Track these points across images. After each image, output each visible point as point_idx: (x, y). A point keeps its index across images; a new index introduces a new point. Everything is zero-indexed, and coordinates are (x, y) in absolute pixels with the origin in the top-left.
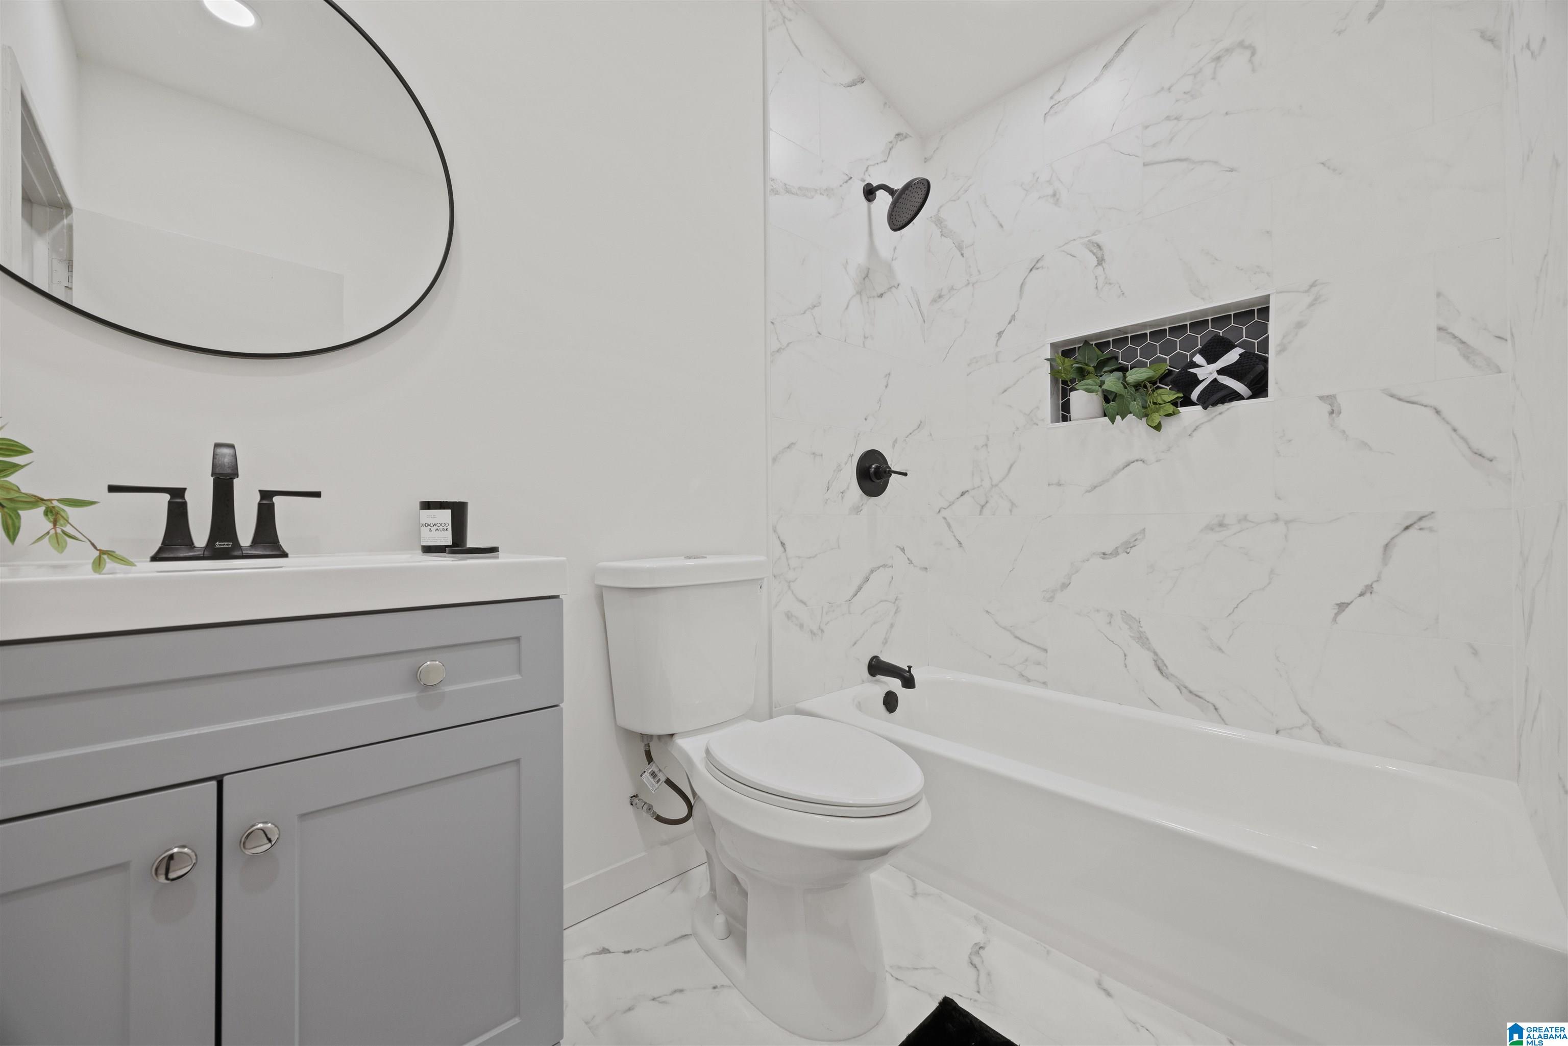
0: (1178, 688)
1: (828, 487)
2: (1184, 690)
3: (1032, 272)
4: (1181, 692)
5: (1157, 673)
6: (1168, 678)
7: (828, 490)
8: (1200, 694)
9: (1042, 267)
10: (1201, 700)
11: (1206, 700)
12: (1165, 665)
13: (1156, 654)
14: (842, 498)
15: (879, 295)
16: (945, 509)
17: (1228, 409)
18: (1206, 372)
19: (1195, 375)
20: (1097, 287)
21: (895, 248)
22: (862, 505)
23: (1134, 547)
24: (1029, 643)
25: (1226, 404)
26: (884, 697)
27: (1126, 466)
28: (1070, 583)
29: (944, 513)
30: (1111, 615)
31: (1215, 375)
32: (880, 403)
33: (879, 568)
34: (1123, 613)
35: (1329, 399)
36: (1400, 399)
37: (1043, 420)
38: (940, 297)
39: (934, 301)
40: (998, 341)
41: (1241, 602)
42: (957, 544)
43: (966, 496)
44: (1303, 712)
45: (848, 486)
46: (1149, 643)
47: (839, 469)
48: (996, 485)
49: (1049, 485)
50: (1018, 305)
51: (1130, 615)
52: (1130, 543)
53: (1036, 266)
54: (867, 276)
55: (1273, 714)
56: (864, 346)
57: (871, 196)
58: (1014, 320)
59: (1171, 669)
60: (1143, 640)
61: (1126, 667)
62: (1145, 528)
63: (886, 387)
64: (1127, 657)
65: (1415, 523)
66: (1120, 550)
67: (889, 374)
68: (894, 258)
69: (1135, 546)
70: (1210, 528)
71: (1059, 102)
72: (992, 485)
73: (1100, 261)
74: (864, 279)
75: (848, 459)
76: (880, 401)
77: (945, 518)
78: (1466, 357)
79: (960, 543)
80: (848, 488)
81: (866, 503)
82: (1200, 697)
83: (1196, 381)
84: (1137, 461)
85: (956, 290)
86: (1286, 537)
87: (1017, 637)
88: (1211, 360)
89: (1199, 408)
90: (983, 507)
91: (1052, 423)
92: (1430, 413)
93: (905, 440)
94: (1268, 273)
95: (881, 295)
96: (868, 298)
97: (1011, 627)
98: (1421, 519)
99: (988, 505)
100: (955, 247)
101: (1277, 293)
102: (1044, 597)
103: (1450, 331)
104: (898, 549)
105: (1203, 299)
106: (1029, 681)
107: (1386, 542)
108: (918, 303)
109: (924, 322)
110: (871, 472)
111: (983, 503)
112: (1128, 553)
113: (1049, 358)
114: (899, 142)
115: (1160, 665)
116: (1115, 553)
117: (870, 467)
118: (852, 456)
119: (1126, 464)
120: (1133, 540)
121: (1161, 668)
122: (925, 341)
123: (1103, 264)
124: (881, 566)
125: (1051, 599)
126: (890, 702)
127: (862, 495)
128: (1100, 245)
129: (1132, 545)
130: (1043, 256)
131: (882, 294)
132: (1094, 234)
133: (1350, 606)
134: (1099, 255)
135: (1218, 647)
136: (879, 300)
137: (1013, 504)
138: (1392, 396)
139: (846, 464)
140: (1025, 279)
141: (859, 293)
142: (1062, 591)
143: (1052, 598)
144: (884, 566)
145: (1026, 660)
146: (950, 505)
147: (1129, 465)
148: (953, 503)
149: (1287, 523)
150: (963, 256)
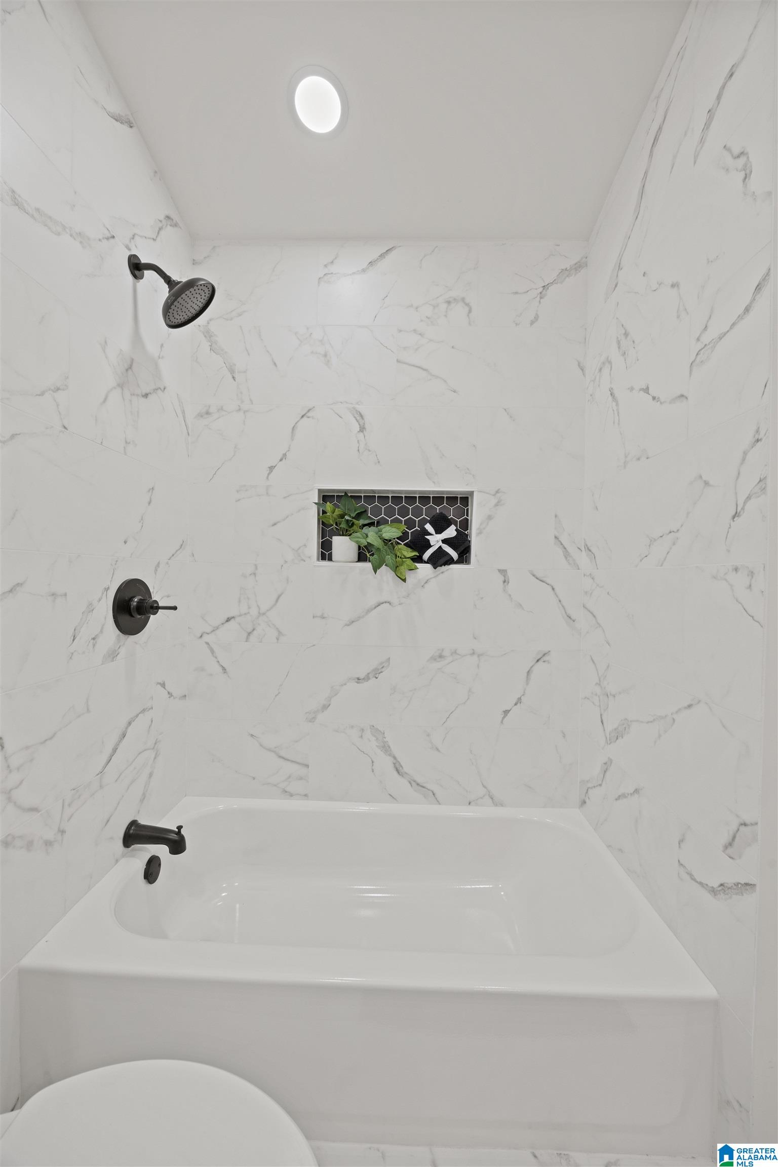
0: (410, 783)
1: (74, 636)
2: (413, 783)
3: (303, 419)
4: (411, 786)
5: (395, 773)
6: (403, 776)
7: (73, 640)
8: (424, 785)
9: (313, 418)
10: (424, 789)
11: (427, 789)
12: (402, 767)
13: (395, 758)
14: (94, 645)
15: (143, 394)
16: (208, 634)
17: (447, 570)
18: (436, 540)
19: (428, 541)
20: (358, 450)
21: (162, 346)
22: (119, 648)
23: (381, 674)
24: (293, 761)
25: (446, 566)
26: (145, 868)
27: (377, 606)
28: (330, 705)
29: (206, 638)
30: (363, 730)
31: (441, 544)
32: (142, 521)
33: (137, 716)
34: (372, 728)
35: (503, 572)
36: (537, 578)
37: (309, 557)
38: (208, 413)
39: (200, 415)
40: (269, 474)
41: (451, 713)
42: (221, 670)
43: (232, 621)
44: (484, 787)
45: (102, 628)
46: (390, 750)
47: (90, 609)
48: (264, 614)
49: (314, 617)
50: (290, 445)
51: (377, 729)
52: (378, 670)
53: (307, 415)
54: (130, 367)
55: (467, 791)
56: (125, 454)
57: (138, 272)
58: (285, 459)
59: (406, 769)
60: (386, 748)
61: (373, 771)
62: (390, 658)
63: (149, 503)
64: (374, 764)
65: (542, 658)
66: (371, 676)
67: (153, 488)
68: (160, 357)
69: (382, 672)
70: (433, 659)
71: (332, 273)
72: (259, 613)
73: (362, 429)
74: (127, 370)
75: (103, 593)
76: (142, 519)
77: (207, 643)
78: (566, 558)
79: (224, 669)
80: (101, 632)
81: (124, 644)
82: (423, 787)
83: (428, 545)
84: (386, 602)
85: (225, 411)
86: (478, 666)
87: (281, 757)
88: (439, 531)
89: (429, 566)
90: (249, 634)
91: (318, 560)
92: (550, 589)
93: (167, 563)
94: (473, 475)
95: (146, 396)
96: (131, 395)
97: (276, 748)
98: (544, 655)
99: (255, 632)
100: (225, 367)
101: (478, 492)
102: (307, 719)
103: (560, 539)
104: (159, 686)
105: (434, 482)
106: (291, 795)
107: (528, 670)
108: (183, 412)
109: (189, 435)
110: (132, 607)
111: (249, 630)
112: (377, 678)
113: (317, 502)
114: (169, 226)
115: (398, 766)
116: (367, 678)
117: (131, 599)
118: (107, 589)
119: (377, 605)
120: (381, 667)
121: (398, 769)
122: (189, 456)
123: (364, 432)
124: (140, 713)
125: (312, 720)
126: (152, 871)
127: (119, 635)
128: (362, 414)
129: (380, 671)
130: (314, 407)
131: (147, 394)
132: (357, 403)
133: (510, 712)
134: (361, 423)
135: (436, 748)
136: (143, 400)
137: (280, 633)
138: (534, 576)
139: (100, 600)
140: (296, 423)
141: (121, 386)
142: (323, 712)
143: (314, 718)
144: (144, 711)
145: (290, 777)
146: (214, 631)
147: (379, 605)
148: (217, 628)
149: (479, 656)
150: (235, 380)
